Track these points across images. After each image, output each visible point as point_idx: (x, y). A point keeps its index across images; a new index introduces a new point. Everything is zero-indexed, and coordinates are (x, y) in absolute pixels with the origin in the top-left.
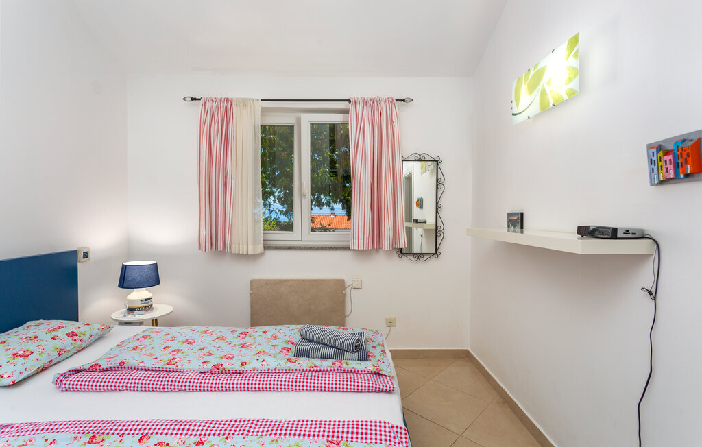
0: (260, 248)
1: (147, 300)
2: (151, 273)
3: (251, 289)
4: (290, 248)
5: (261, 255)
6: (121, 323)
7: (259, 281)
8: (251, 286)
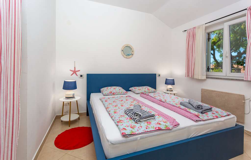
0: (204, 77)
1: (171, 88)
2: (172, 82)
3: (201, 92)
4: (217, 78)
5: (204, 80)
6: (164, 93)
7: (204, 89)
8: (201, 91)
